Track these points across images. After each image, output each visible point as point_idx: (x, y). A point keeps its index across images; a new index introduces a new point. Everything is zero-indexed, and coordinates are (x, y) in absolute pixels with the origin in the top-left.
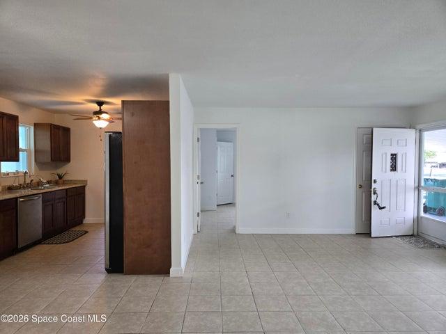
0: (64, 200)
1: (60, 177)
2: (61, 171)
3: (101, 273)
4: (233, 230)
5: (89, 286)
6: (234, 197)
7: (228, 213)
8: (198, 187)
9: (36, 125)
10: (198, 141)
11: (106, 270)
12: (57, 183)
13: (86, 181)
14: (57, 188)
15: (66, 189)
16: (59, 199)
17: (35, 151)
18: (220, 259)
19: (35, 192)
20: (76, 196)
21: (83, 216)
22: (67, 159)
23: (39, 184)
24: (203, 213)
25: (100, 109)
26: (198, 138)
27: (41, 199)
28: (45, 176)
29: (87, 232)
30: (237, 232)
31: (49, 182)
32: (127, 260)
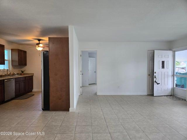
0: (24, 81)
1: (22, 72)
2: (22, 70)
3: (40, 110)
4: (96, 94)
5: (35, 115)
6: (96, 81)
7: (93, 87)
8: (81, 75)
9: (12, 50)
10: (81, 56)
11: (42, 109)
12: (21, 74)
13: (34, 74)
14: (21, 76)
15: (25, 77)
16: (22, 81)
17: (12, 61)
18: (90, 105)
19: (12, 77)
20: (29, 80)
21: (32, 88)
22: (25, 64)
23: (14, 74)
24: (83, 87)
25: (39, 43)
26: (81, 55)
27: (14, 80)
28: (16, 71)
29: (34, 95)
30: (97, 95)
31: (18, 74)
32: (51, 105)
